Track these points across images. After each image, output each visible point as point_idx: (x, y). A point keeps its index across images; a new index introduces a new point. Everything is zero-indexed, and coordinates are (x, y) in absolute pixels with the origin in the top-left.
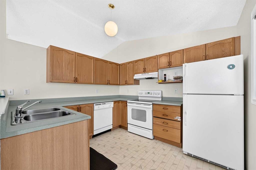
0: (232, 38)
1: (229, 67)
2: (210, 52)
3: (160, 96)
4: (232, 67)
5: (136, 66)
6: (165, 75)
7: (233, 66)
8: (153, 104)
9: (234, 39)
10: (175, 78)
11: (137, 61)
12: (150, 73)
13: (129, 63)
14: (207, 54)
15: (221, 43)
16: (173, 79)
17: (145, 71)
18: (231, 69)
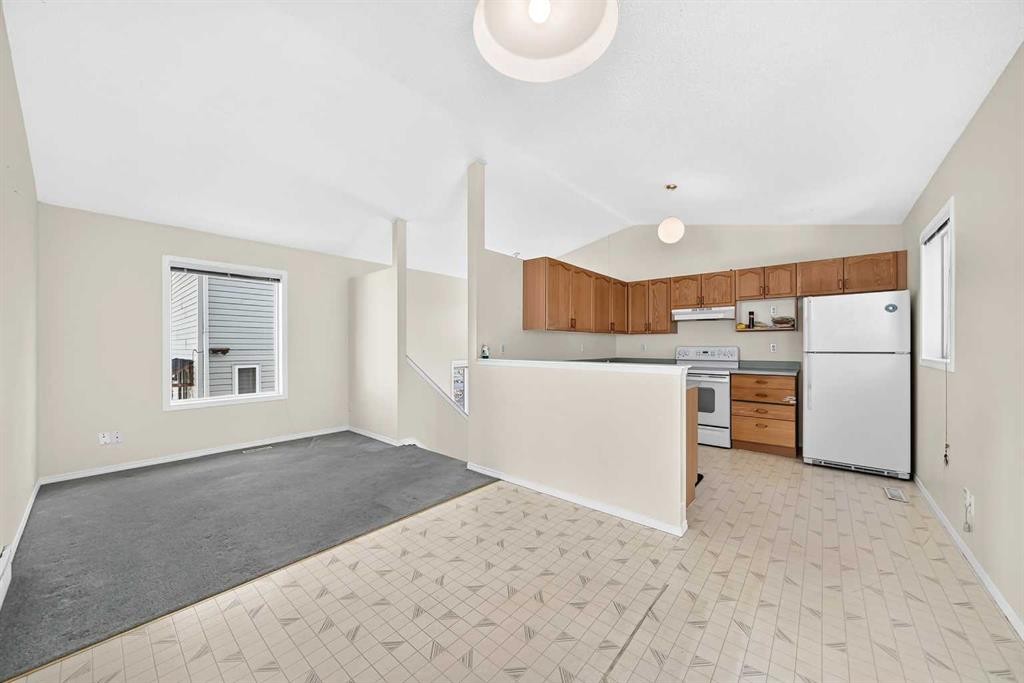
0: (893, 253)
1: (887, 309)
2: (852, 275)
3: (736, 359)
4: (892, 308)
5: (677, 292)
6: (751, 313)
7: (895, 308)
8: (731, 374)
9: (896, 254)
10: (776, 322)
11: (678, 280)
12: (713, 309)
13: (654, 282)
14: (846, 277)
15: (872, 260)
16: (771, 324)
17: (701, 303)
18: (891, 311)
